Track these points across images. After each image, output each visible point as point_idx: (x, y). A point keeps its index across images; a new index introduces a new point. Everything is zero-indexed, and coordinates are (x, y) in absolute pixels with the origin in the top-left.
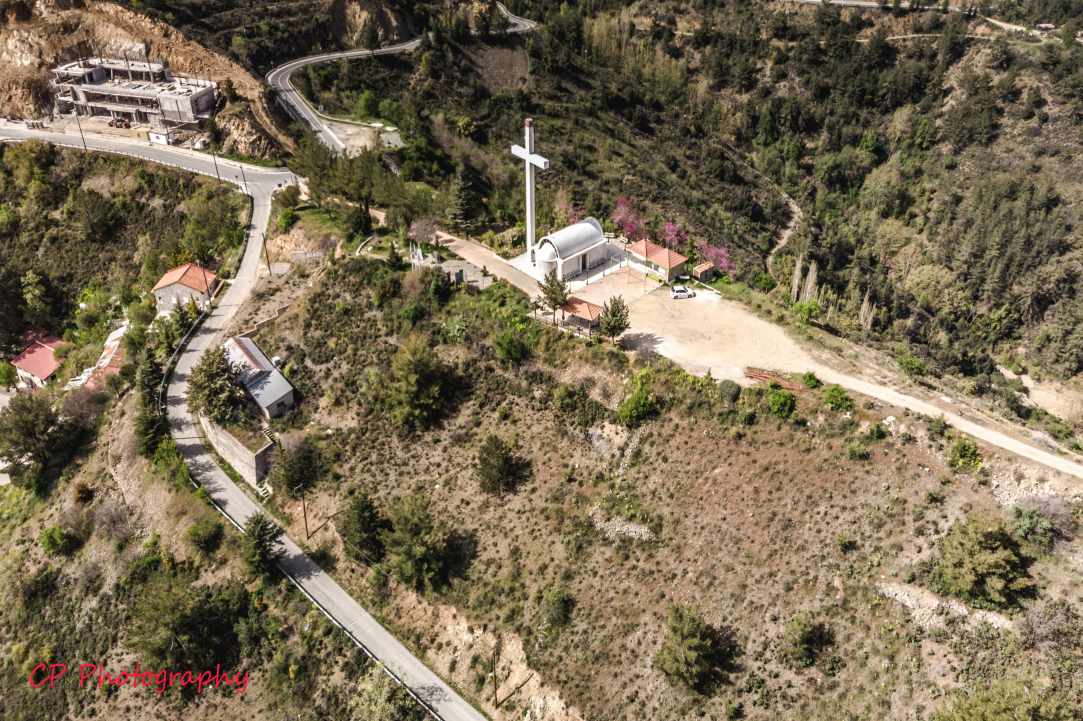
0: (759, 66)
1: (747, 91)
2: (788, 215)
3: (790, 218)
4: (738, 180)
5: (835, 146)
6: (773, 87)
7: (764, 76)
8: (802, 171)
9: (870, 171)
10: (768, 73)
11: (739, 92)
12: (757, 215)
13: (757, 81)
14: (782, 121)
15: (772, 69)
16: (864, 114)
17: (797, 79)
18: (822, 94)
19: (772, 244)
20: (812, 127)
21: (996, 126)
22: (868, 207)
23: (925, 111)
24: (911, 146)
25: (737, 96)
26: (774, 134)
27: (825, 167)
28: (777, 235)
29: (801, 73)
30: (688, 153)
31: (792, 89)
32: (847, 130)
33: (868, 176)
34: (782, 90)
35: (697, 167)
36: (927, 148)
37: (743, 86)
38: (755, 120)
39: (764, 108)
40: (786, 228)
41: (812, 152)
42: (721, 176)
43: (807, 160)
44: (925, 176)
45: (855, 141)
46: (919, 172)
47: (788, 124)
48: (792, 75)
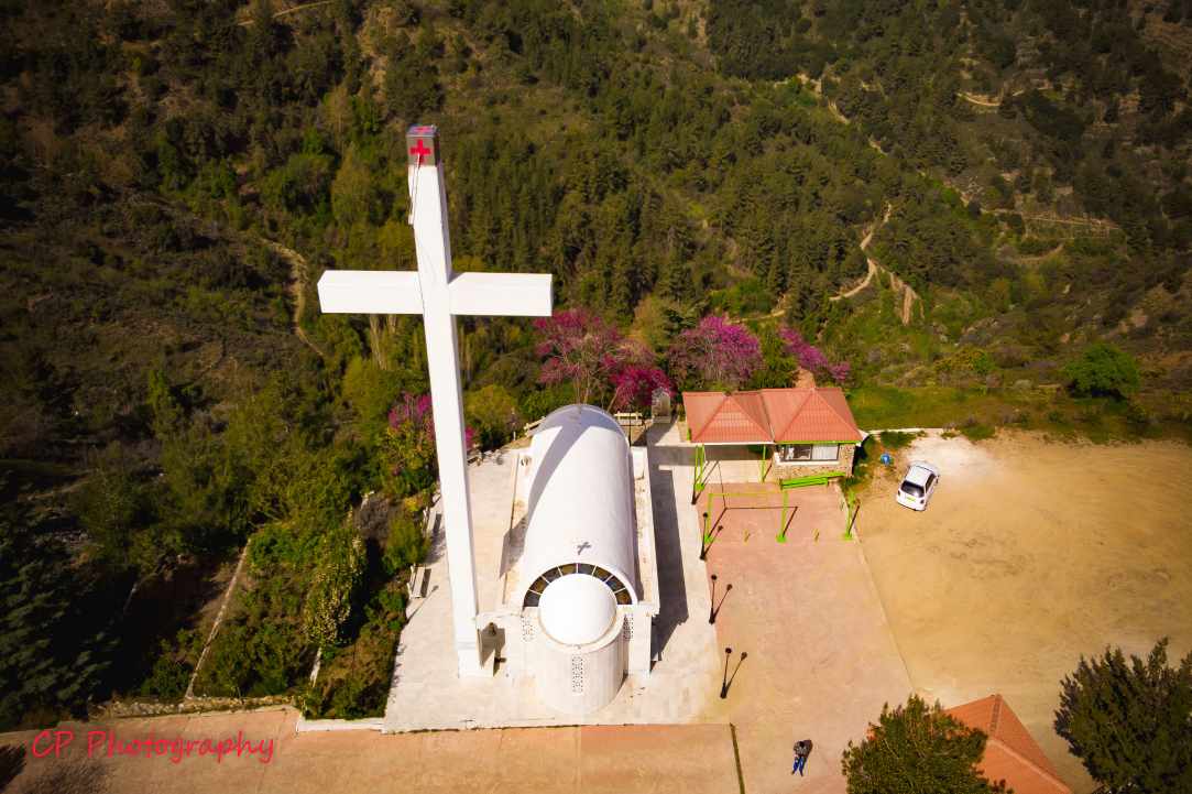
0: (119, 84)
1: (118, 122)
2: (285, 265)
3: (289, 267)
4: (202, 243)
5: (275, 162)
6: (156, 108)
7: (134, 96)
8: (250, 205)
9: (333, 177)
10: (138, 90)
11: (106, 127)
12: (254, 281)
13: (125, 105)
14: (193, 149)
15: (141, 84)
16: (289, 111)
17: (185, 89)
18: (228, 100)
19: (290, 310)
20: (236, 145)
21: (437, 87)
22: (350, 221)
23: (354, 89)
24: (360, 133)
25: (105, 133)
26: (187, 170)
27: (277, 191)
28: (287, 296)
29: (186, 80)
30: (106, 227)
31: (184, 104)
32: (280, 137)
33: (334, 183)
34: (170, 108)
35: (131, 244)
36: (379, 131)
37: (109, 116)
38: (151, 159)
39: (159, 138)
40: (292, 282)
41: (248, 177)
42: (176, 245)
43: (247, 189)
44: (391, 163)
45: (296, 146)
46: (383, 161)
47: (202, 151)
48: (174, 84)
